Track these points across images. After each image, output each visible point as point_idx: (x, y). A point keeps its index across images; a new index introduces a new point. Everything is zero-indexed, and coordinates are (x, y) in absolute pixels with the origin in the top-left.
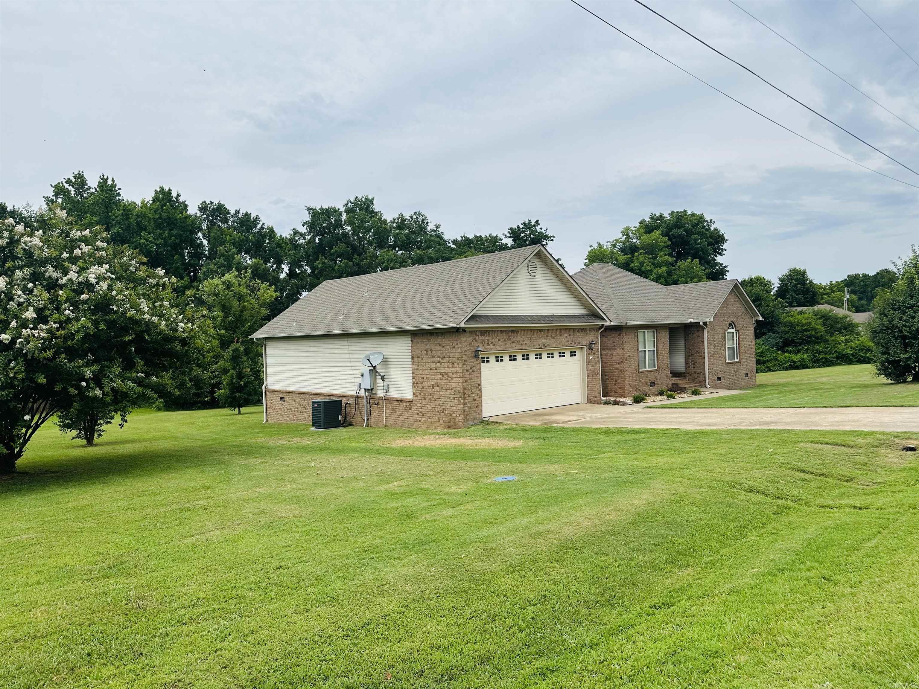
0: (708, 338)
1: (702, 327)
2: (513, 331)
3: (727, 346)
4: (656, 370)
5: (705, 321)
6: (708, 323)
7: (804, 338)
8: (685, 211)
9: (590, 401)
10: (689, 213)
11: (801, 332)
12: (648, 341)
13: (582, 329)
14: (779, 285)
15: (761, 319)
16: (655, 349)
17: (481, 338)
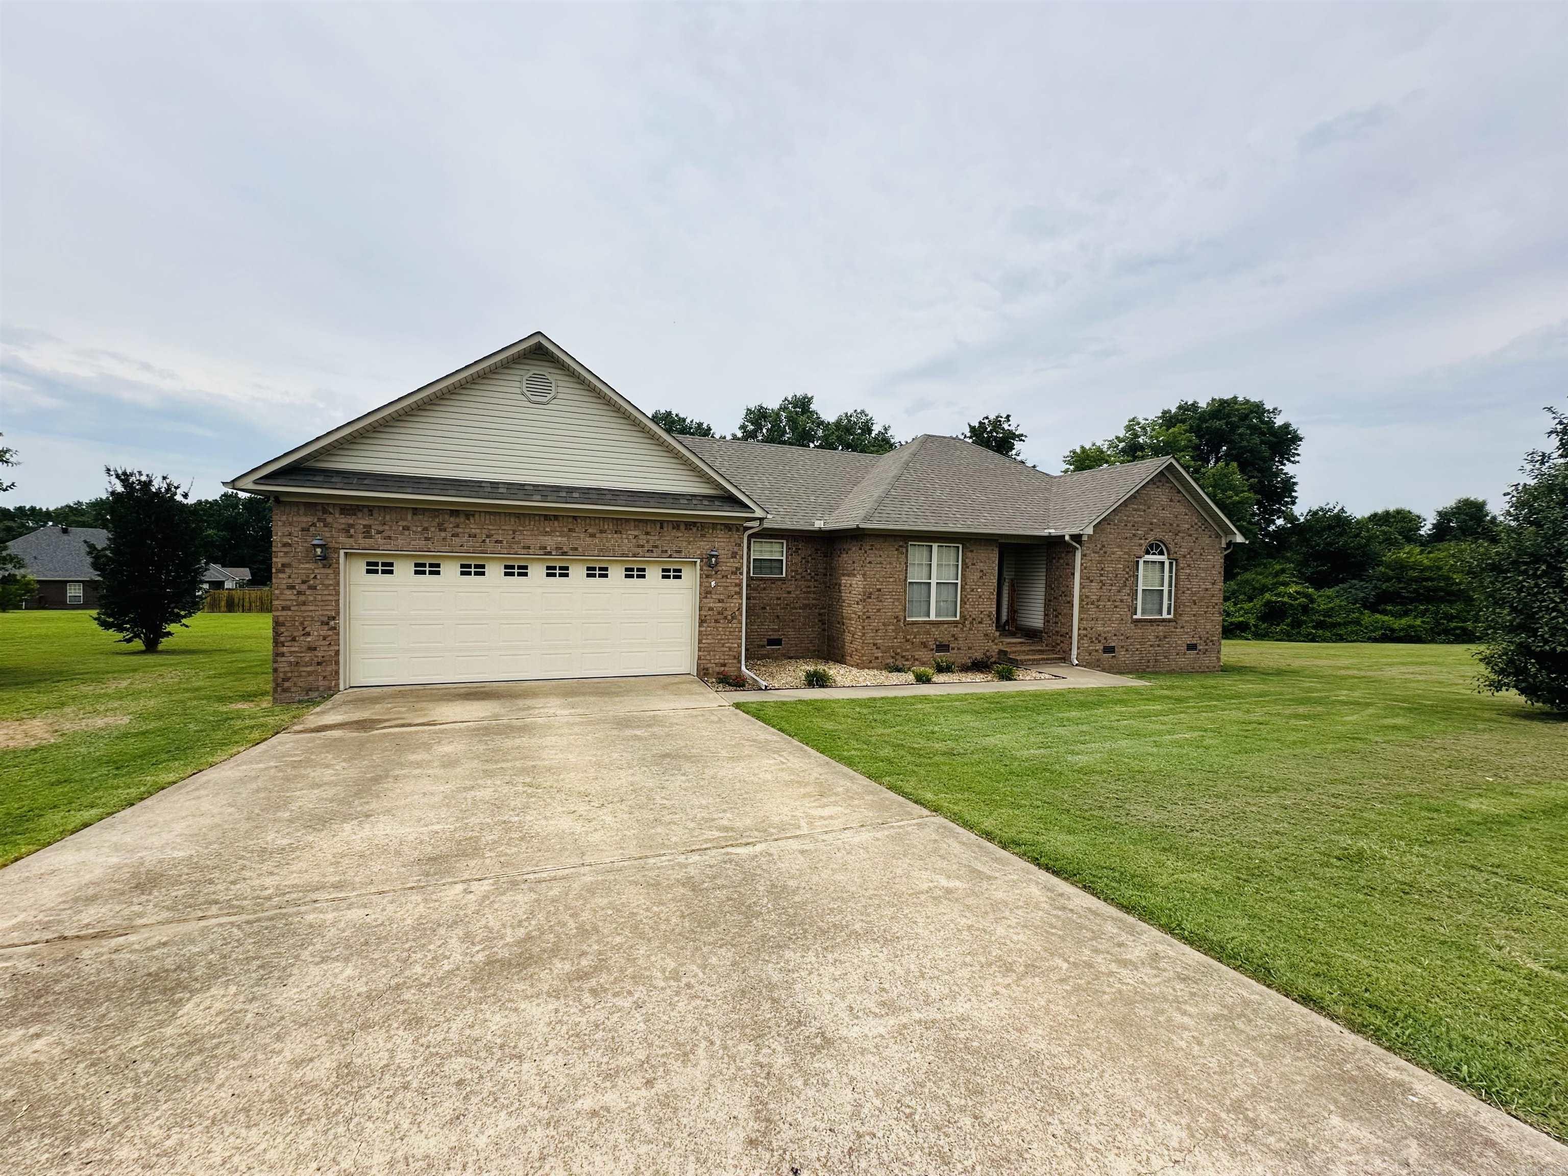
0: (1083, 568)
1: (1068, 545)
2: (454, 513)
3: (1141, 588)
4: (956, 623)
5: (1076, 531)
6: (1085, 538)
7: (1421, 591)
8: (1235, 398)
9: (703, 673)
10: (1240, 399)
11: (1416, 581)
12: (939, 566)
13: (690, 525)
14: (1435, 522)
15: (1239, 539)
16: (959, 581)
17: (344, 520)
